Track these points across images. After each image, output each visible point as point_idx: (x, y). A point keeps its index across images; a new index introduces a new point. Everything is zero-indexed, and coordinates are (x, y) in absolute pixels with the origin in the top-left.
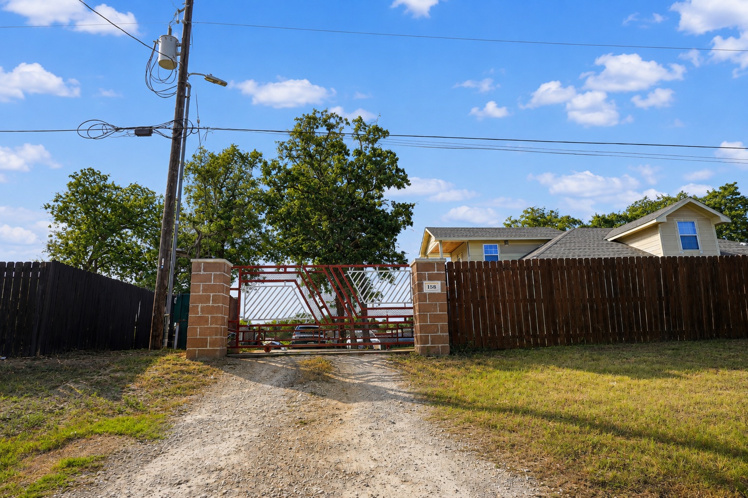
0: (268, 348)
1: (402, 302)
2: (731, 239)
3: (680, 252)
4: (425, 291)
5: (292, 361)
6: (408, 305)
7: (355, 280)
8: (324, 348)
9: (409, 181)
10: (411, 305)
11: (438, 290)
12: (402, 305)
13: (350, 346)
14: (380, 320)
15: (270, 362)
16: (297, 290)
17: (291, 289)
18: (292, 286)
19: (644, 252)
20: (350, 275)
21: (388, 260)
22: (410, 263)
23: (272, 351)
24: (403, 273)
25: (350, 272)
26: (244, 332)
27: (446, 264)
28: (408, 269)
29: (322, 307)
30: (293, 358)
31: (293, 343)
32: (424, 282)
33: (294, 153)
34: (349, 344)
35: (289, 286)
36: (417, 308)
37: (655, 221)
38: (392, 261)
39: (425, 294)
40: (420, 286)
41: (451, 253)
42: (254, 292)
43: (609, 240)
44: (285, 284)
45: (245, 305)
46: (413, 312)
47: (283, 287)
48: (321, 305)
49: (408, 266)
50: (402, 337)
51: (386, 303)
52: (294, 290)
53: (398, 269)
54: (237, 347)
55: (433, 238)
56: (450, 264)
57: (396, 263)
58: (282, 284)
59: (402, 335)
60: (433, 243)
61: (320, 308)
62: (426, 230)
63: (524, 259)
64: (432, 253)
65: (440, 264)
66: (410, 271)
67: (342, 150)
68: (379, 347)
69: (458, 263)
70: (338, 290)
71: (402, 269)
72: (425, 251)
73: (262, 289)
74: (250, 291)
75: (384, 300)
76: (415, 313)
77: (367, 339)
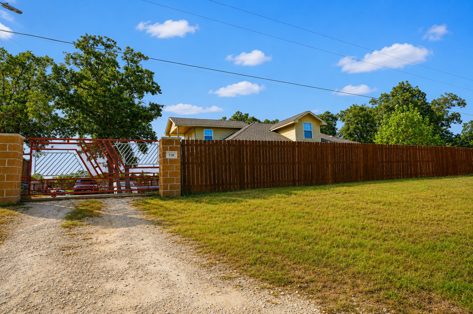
0: (54, 195)
1: (152, 164)
2: (326, 133)
3: (303, 139)
4: (167, 158)
5: (72, 203)
6: (156, 166)
7: (120, 150)
8: (98, 193)
9: (160, 90)
10: (158, 166)
11: (176, 156)
12: (152, 166)
13: (116, 192)
14: (138, 175)
15: (55, 204)
16: (77, 156)
17: (72, 155)
18: (73, 153)
19: (287, 138)
20: (117, 146)
21: (144, 137)
22: (158, 139)
23: (57, 196)
24: (153, 145)
25: (117, 144)
26: (34, 184)
27: (181, 141)
28: (156, 143)
29: (96, 167)
30: (73, 201)
31: (75, 191)
32: (167, 152)
33: (78, 61)
34: (115, 191)
35: (71, 153)
36: (161, 168)
37: (293, 122)
38: (147, 138)
39: (167, 159)
40: (164, 155)
41: (184, 134)
42: (43, 156)
43: (271, 130)
44: (68, 151)
45: (35, 166)
46: (159, 171)
47: (67, 153)
48: (95, 165)
49: (157, 141)
50: (151, 185)
51: (142, 164)
52: (75, 155)
53: (151, 143)
54: (29, 194)
55: (174, 124)
56: (183, 141)
57: (149, 139)
58: (66, 151)
59: (151, 184)
60: (174, 128)
61: (95, 168)
62: (170, 119)
63: (226, 140)
64: (172, 133)
65: (177, 141)
66: (158, 144)
67: (115, 64)
68: (136, 192)
69: (188, 141)
70: (108, 156)
71: (153, 142)
72: (168, 133)
73: (50, 155)
74: (40, 155)
75: (140, 163)
76: (160, 171)
77: (128, 186)
